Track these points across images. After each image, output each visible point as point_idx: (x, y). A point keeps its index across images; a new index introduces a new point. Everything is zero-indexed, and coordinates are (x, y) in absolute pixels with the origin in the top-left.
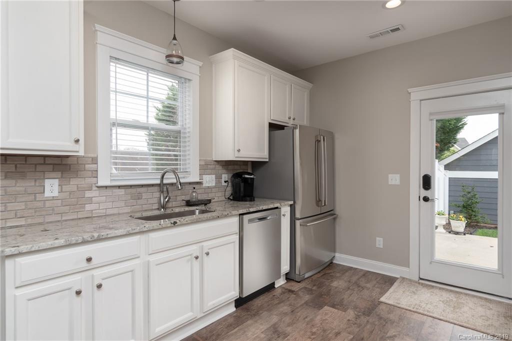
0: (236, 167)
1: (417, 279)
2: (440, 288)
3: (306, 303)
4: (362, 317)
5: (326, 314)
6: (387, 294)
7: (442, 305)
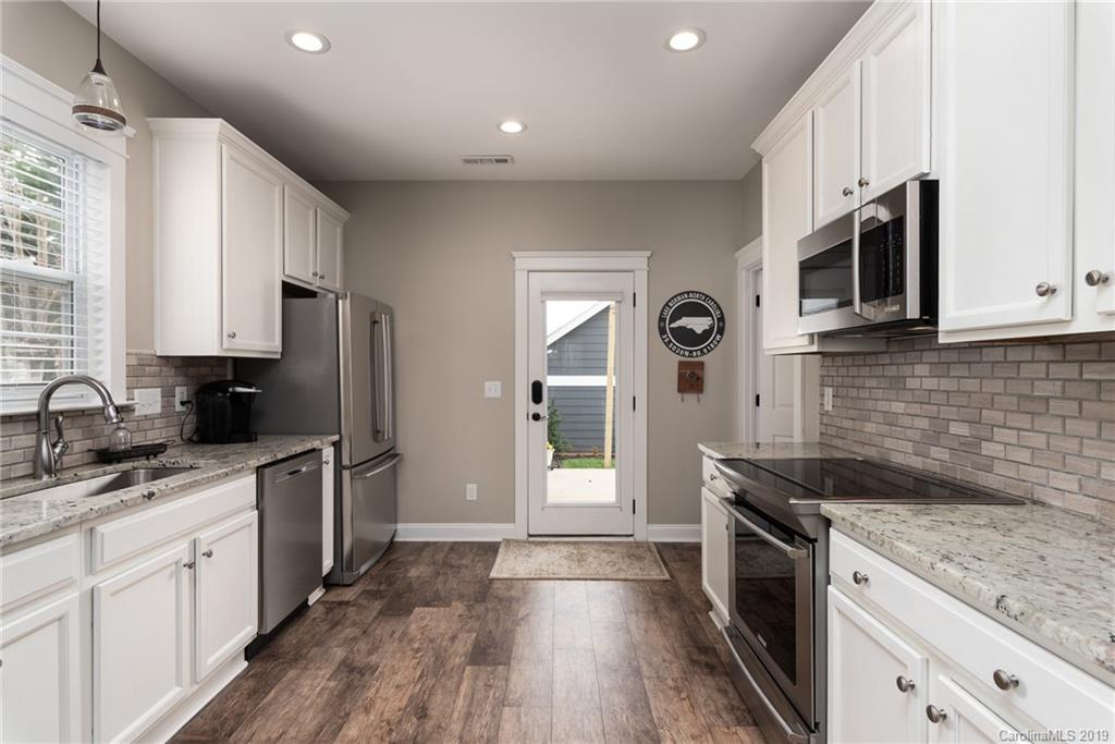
0: (203, 370)
1: (525, 537)
2: (556, 543)
3: (381, 613)
4: (477, 606)
5: (422, 618)
6: (496, 566)
7: (564, 562)
